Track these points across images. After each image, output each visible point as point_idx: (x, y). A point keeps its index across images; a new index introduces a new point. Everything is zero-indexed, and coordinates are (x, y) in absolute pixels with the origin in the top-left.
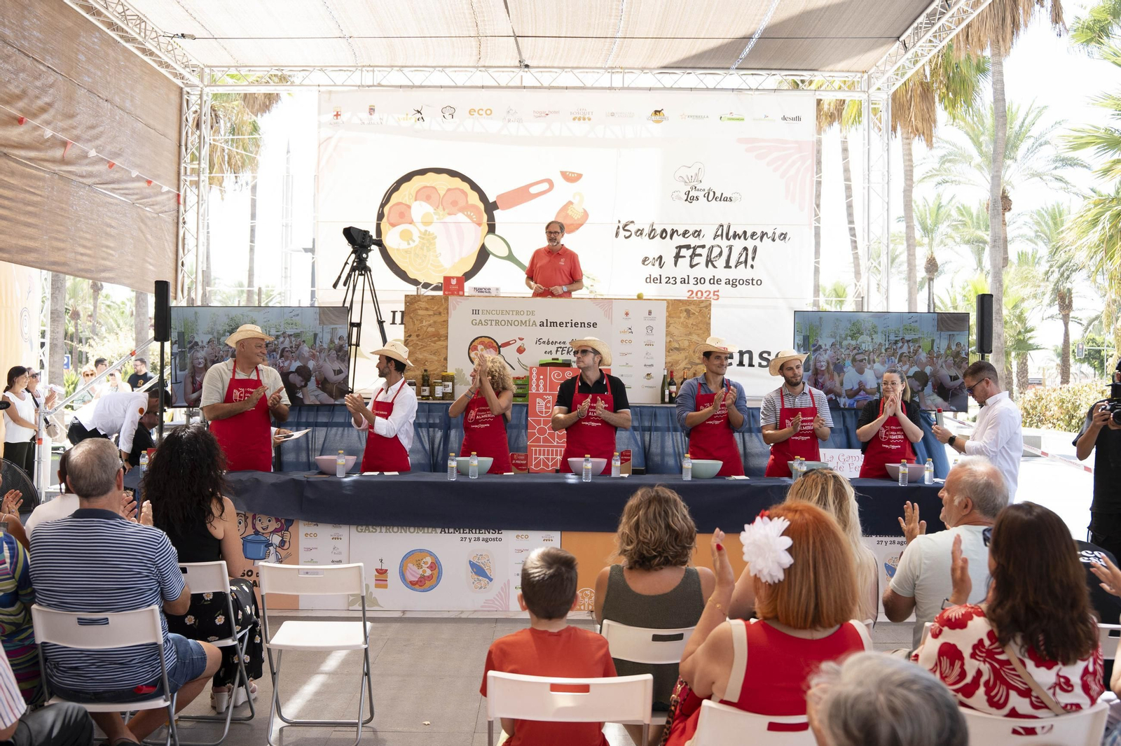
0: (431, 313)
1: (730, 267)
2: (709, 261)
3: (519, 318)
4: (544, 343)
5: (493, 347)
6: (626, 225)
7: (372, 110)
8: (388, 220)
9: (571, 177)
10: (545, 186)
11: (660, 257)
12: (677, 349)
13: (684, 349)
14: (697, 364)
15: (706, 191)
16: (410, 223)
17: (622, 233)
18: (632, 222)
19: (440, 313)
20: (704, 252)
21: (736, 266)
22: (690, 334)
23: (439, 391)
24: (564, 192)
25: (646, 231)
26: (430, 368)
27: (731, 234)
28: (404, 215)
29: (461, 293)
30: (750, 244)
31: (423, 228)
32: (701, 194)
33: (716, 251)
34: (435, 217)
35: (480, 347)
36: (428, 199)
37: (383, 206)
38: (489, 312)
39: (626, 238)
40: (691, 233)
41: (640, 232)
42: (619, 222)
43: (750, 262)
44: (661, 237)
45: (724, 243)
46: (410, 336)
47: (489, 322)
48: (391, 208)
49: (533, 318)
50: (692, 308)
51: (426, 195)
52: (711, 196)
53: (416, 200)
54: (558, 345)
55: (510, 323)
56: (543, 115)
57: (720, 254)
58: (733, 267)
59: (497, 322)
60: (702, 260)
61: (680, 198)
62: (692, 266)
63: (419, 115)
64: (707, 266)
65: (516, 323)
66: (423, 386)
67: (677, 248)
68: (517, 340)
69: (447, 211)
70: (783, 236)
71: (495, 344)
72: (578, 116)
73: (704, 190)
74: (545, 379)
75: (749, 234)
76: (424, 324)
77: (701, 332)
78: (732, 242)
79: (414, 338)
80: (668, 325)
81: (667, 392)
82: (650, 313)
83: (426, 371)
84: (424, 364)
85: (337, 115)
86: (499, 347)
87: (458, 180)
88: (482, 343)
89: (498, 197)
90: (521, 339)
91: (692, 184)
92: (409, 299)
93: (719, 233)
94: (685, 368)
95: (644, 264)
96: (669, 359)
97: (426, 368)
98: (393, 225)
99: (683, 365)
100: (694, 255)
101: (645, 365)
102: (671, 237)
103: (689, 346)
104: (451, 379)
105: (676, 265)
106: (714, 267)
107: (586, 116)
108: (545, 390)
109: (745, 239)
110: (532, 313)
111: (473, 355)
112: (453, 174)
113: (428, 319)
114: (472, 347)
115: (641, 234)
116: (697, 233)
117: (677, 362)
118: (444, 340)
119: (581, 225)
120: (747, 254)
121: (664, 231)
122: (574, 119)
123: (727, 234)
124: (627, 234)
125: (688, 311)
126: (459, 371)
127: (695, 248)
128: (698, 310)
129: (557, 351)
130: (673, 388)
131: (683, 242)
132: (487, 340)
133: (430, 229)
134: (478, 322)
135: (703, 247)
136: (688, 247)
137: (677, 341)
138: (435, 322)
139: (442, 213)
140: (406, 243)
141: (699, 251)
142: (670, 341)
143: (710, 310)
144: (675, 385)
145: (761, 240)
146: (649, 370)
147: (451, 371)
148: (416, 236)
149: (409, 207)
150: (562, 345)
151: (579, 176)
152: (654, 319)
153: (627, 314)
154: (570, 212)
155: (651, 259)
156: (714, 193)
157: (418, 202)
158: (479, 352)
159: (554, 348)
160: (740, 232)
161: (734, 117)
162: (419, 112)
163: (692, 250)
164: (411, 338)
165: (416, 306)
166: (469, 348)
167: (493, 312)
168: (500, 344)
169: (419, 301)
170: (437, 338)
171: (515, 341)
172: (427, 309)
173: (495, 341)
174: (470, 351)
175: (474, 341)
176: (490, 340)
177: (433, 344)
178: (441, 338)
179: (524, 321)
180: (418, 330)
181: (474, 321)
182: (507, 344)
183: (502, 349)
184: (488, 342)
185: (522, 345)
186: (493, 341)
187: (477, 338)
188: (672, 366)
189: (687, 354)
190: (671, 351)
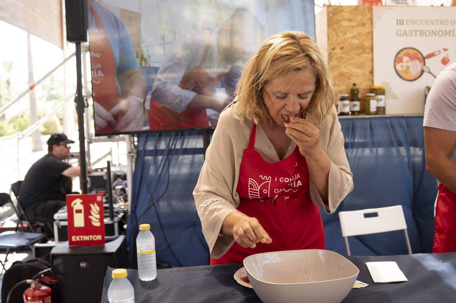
0: (354, 24)
3: (443, 28)
5: (418, 59)
19: (364, 24)
23: (373, 105)
26: (356, 82)
29: (379, 4)
35: (405, 59)
38: (413, 22)
46: (334, 49)
47: (414, 33)
55: (434, 33)
59: (422, 33)
65: (441, 33)
66: (353, 100)
68: (442, 51)
71: (420, 56)
76: (349, 35)
79: (338, 51)
83: (354, 85)
84: (351, 78)
86: (424, 58)
88: (407, 55)
90: (445, 50)
92: (331, 10)
97: (352, 81)
104: (383, 93)
111: (398, 67)
113: (352, 30)
114: (398, 59)
118: (368, 53)
126: (388, 84)
132: (412, 52)
134: (402, 32)
138: (359, 34)
147: (377, 84)
158: (405, 64)
164: (334, 52)
165: (339, 17)
166: (395, 61)
167: (418, 22)
168: (425, 56)
169: (342, 11)
170: (361, 51)
171: (440, 52)
172: (350, 20)
173: (420, 53)
174: (396, 63)
175: (399, 53)
176: (415, 51)
177: (357, 57)
178: (367, 51)
179: (448, 32)
180: (342, 42)
181: (399, 32)
182: (432, 55)
183: (426, 60)
184: (414, 54)
185: (446, 56)
186: (418, 53)
187: (402, 50)
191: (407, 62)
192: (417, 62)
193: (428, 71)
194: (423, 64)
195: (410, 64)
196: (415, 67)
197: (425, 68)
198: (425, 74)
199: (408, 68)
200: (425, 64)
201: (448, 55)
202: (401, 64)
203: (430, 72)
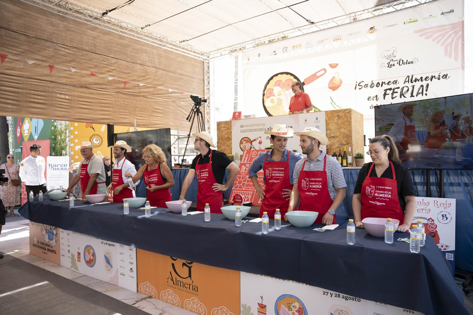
1: (414, 96)
2: (402, 95)
3: (259, 127)
5: (249, 142)
6: (360, 83)
7: (259, 55)
8: (266, 96)
9: (333, 66)
10: (323, 72)
11: (377, 96)
12: (333, 137)
13: (337, 137)
14: (344, 145)
15: (398, 61)
16: (274, 96)
17: (358, 87)
18: (363, 81)
19: (229, 128)
20: (399, 91)
21: (417, 96)
22: (340, 128)
24: (331, 73)
25: (369, 85)
27: (414, 79)
28: (271, 94)
30: (424, 83)
31: (278, 97)
32: (395, 63)
33: (405, 89)
34: (282, 92)
35: (244, 142)
36: (279, 85)
37: (264, 91)
38: (247, 126)
39: (360, 89)
40: (392, 82)
41: (366, 86)
42: (357, 82)
43: (425, 92)
44: (377, 86)
45: (410, 85)
47: (247, 131)
48: (267, 91)
49: (264, 127)
50: (340, 114)
51: (278, 84)
52: (401, 62)
53: (275, 86)
55: (255, 130)
56: (322, 42)
57: (408, 90)
58: (415, 95)
59: (251, 130)
60: (398, 95)
61: (385, 66)
62: (393, 98)
63: (275, 53)
64: (401, 97)
65: (258, 130)
67: (384, 90)
69: (286, 89)
70: (445, 76)
71: (250, 141)
72: (336, 39)
73: (397, 60)
75: (424, 78)
76: (224, 133)
77: (346, 126)
78: (414, 83)
79: (220, 140)
80: (327, 124)
82: (317, 119)
85: (249, 60)
87: (289, 75)
88: (245, 140)
89: (305, 80)
90: (260, 137)
91: (391, 58)
92: (218, 124)
93: (407, 80)
94: (338, 147)
95: (368, 100)
98: (268, 98)
99: (336, 145)
100: (394, 92)
102: (382, 86)
103: (340, 135)
105: (384, 98)
106: (405, 97)
107: (339, 38)
109: (422, 81)
110: (264, 125)
111: (241, 146)
112: (287, 73)
113: (225, 131)
114: (241, 143)
115: (367, 86)
116: (395, 82)
117: (334, 144)
119: (340, 86)
120: (423, 89)
121: (379, 83)
122: (334, 40)
123: (411, 80)
124: (360, 87)
125: (338, 116)
126: (236, 154)
127: (394, 89)
128: (344, 115)
131: (388, 87)
132: (247, 139)
133: (281, 97)
134: (243, 131)
135: (398, 88)
136: (390, 89)
137: (333, 133)
138: (227, 132)
139: (284, 90)
140: (272, 104)
141: (396, 90)
142: (330, 133)
143: (351, 114)
145: (431, 80)
148: (275, 101)
149: (273, 90)
151: (337, 65)
152: (319, 122)
153: (306, 121)
154: (334, 81)
155: (372, 97)
156: (403, 61)
157: (276, 87)
158: (244, 145)
160: (419, 78)
161: (412, 20)
162: (275, 52)
163: (392, 90)
165: (220, 126)
166: (240, 143)
167: (249, 126)
168: (252, 140)
169: (221, 124)
170: (228, 140)
171: (258, 138)
172: (224, 127)
173: (250, 139)
175: (242, 140)
176: (248, 139)
177: (227, 142)
178: (230, 140)
179: (261, 129)
180: (222, 136)
181: (242, 131)
182: (255, 140)
183: (252, 142)
185: (261, 140)
186: (249, 139)
187: (243, 138)
188: (331, 146)
189: (339, 139)
190: (330, 138)
191: (245, 144)
195: (246, 144)
196: (248, 145)
197: (252, 146)
198: (252, 149)
199: (245, 146)
200: (252, 145)
202: (243, 144)
203: (254, 148)
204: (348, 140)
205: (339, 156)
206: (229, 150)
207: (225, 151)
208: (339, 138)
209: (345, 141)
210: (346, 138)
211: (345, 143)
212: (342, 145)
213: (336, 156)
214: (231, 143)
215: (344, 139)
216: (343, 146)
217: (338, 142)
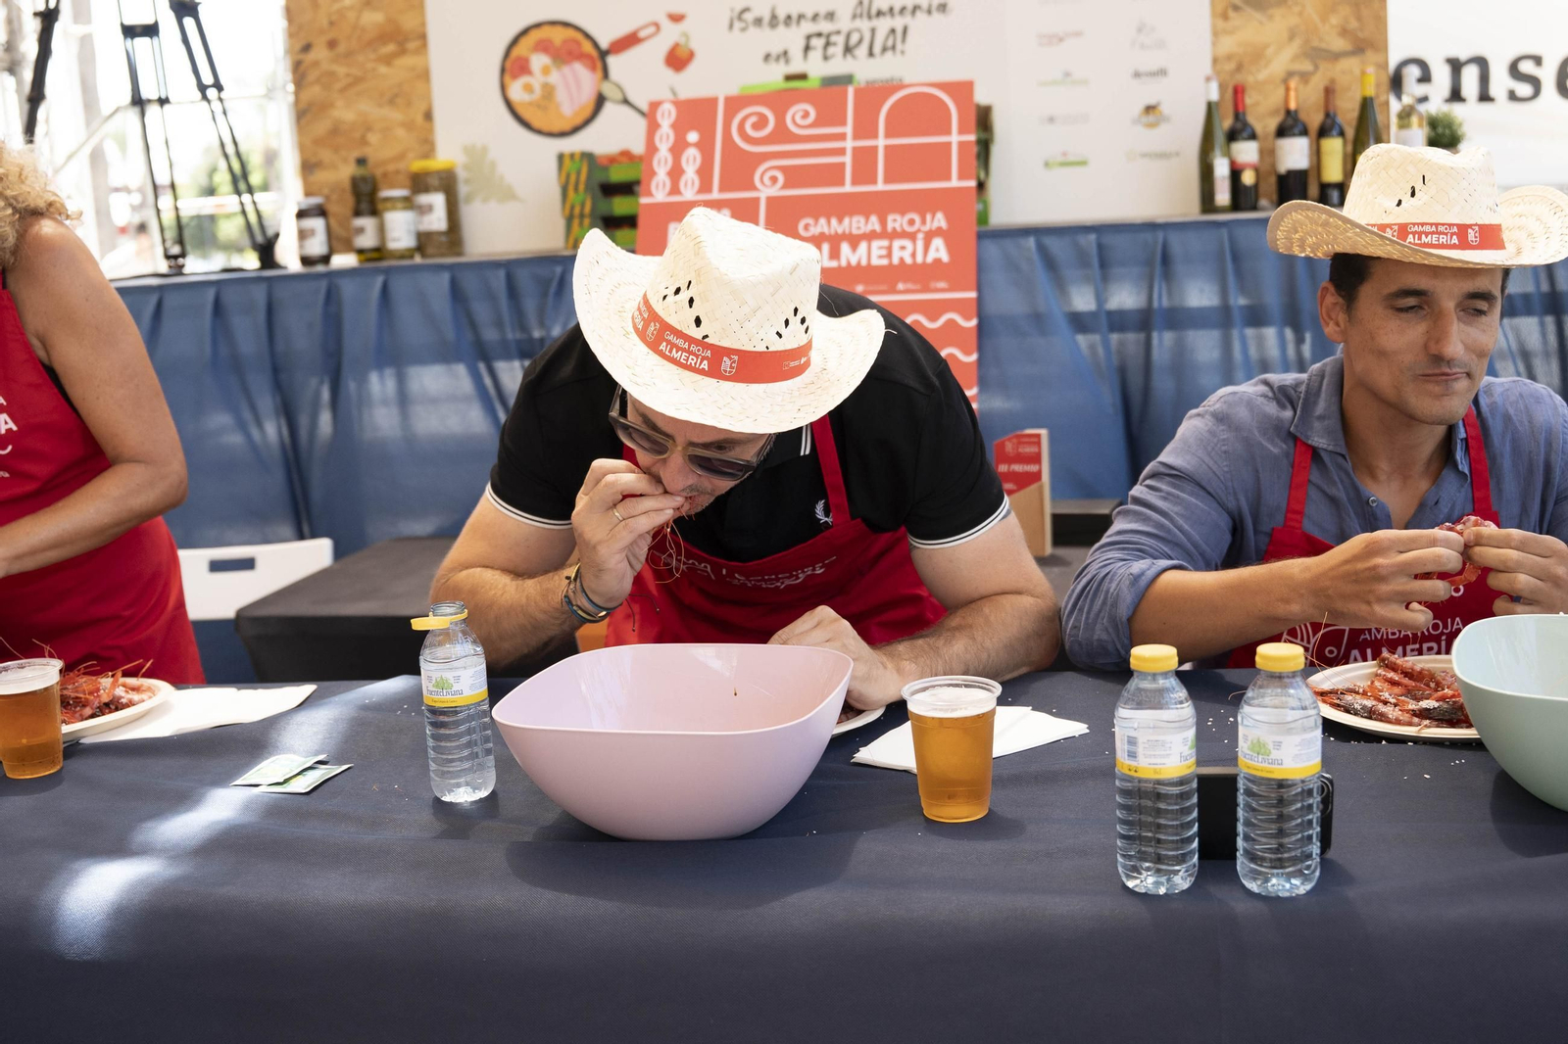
4: (758, 22)
5: (581, 57)
12: (1255, 4)
14: (1336, 56)
26: (379, 151)
35: (539, 61)
46: (307, 48)
54: (808, 27)
66: (357, 213)
68: (666, 24)
71: (587, 47)
74: (705, 147)
79: (320, 53)
81: (1221, 169)
83: (363, 162)
84: (363, 141)
86: (603, 54)
88: (544, 47)
90: (676, 18)
94: (1290, 74)
96: (1228, 44)
97: (367, 152)
99: (1281, 61)
101: (1137, 75)
104: (447, 183)
108: (705, 186)
111: (516, 91)
114: (512, 65)
117: (1257, 55)
118: (415, 52)
126: (477, 155)
129: (807, 48)
130: (1247, 152)
132: (558, 36)
144: (1253, 136)
146: (1149, 93)
147: (448, 153)
150: (825, 26)
158: (536, 80)
159: (792, 39)
164: (312, 56)
166: (503, 70)
168: (604, 44)
170: (391, 48)
171: (657, 25)
173: (587, 36)
174: (507, 78)
175: (515, 41)
176: (570, 33)
177: (383, 69)
178: (412, 45)
180: (332, 23)
182: (629, 41)
183: (611, 60)
184: (565, 42)
185: (682, 41)
186: (579, 36)
187: (525, 32)
188: (1239, 68)
189: (1294, 20)
190: (1231, 14)
191: (546, 71)
192: (579, 68)
193: (619, 96)
194: (599, 73)
195: (554, 78)
196: (574, 84)
197: (607, 89)
198: (609, 108)
199: (549, 91)
200: (606, 75)
201: (686, 35)
202: (524, 80)
203: (626, 101)
204: (1359, 19)
205: (1323, 132)
206: (409, 126)
207: (373, 138)
208: (1296, 9)
209: (1344, 32)
210: (1345, 11)
211: (1339, 44)
212: (1318, 55)
213: (1304, 132)
214: (425, 75)
215: (1334, 20)
216: (1323, 66)
217: (1292, 37)
